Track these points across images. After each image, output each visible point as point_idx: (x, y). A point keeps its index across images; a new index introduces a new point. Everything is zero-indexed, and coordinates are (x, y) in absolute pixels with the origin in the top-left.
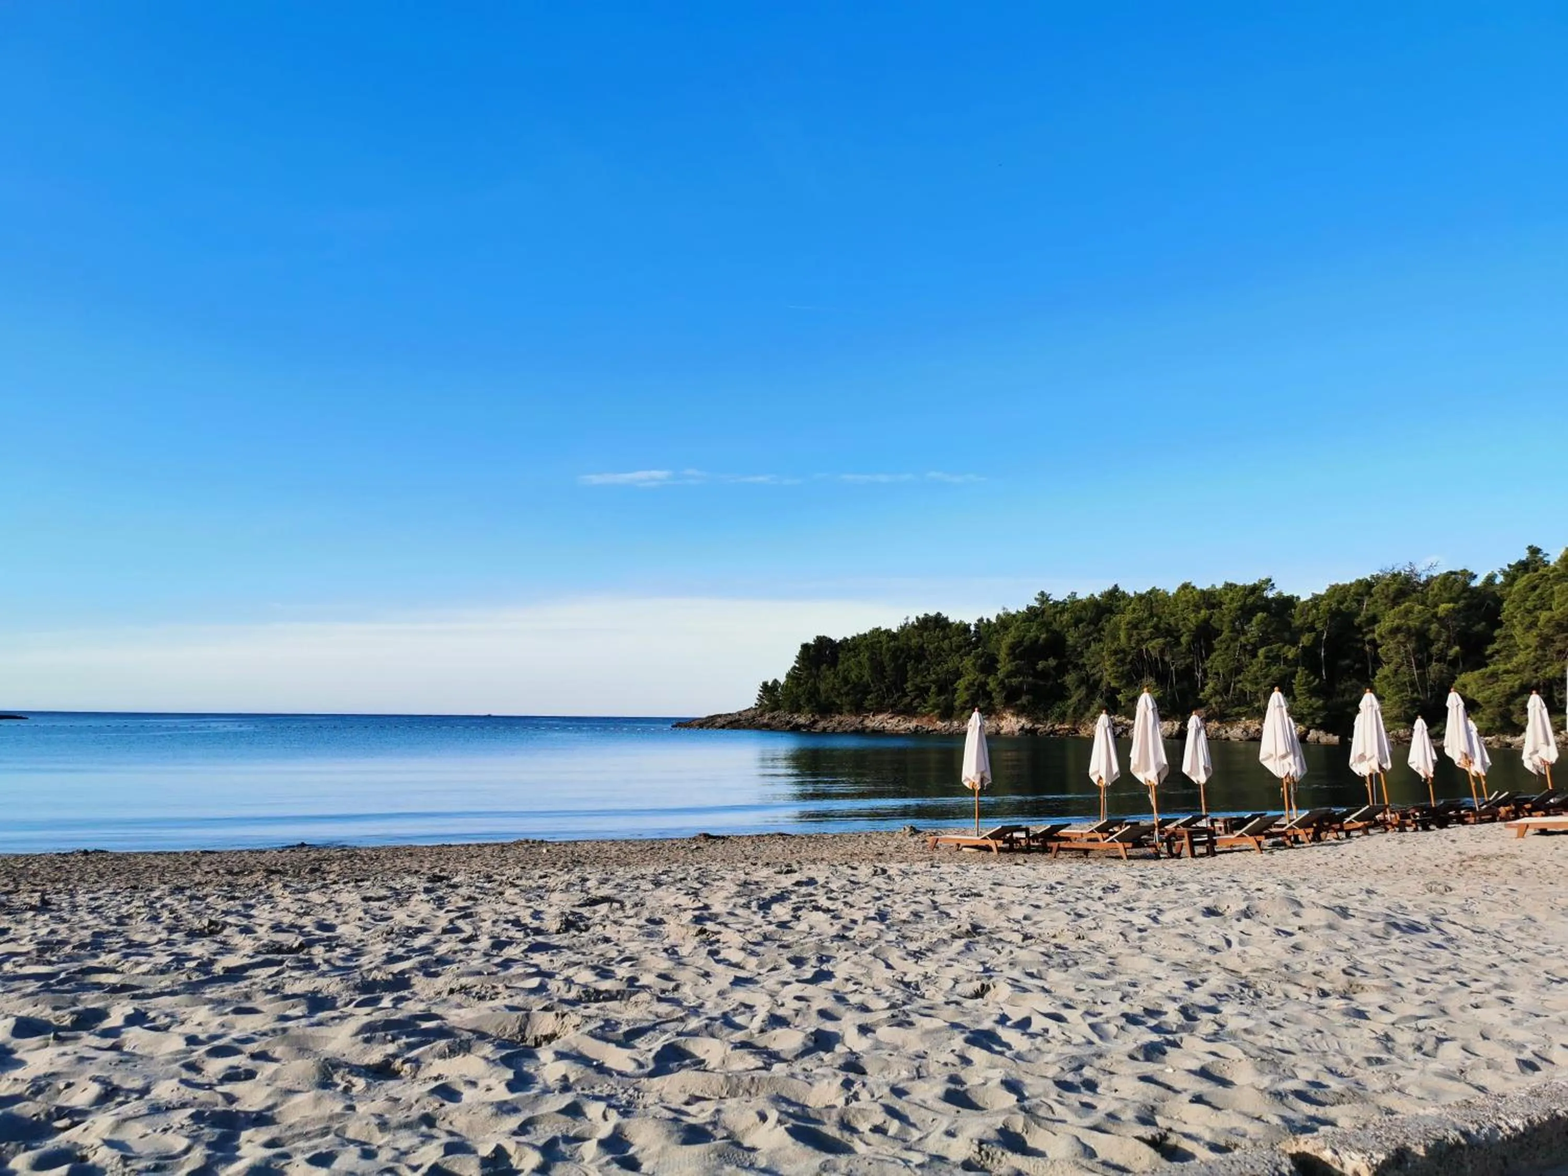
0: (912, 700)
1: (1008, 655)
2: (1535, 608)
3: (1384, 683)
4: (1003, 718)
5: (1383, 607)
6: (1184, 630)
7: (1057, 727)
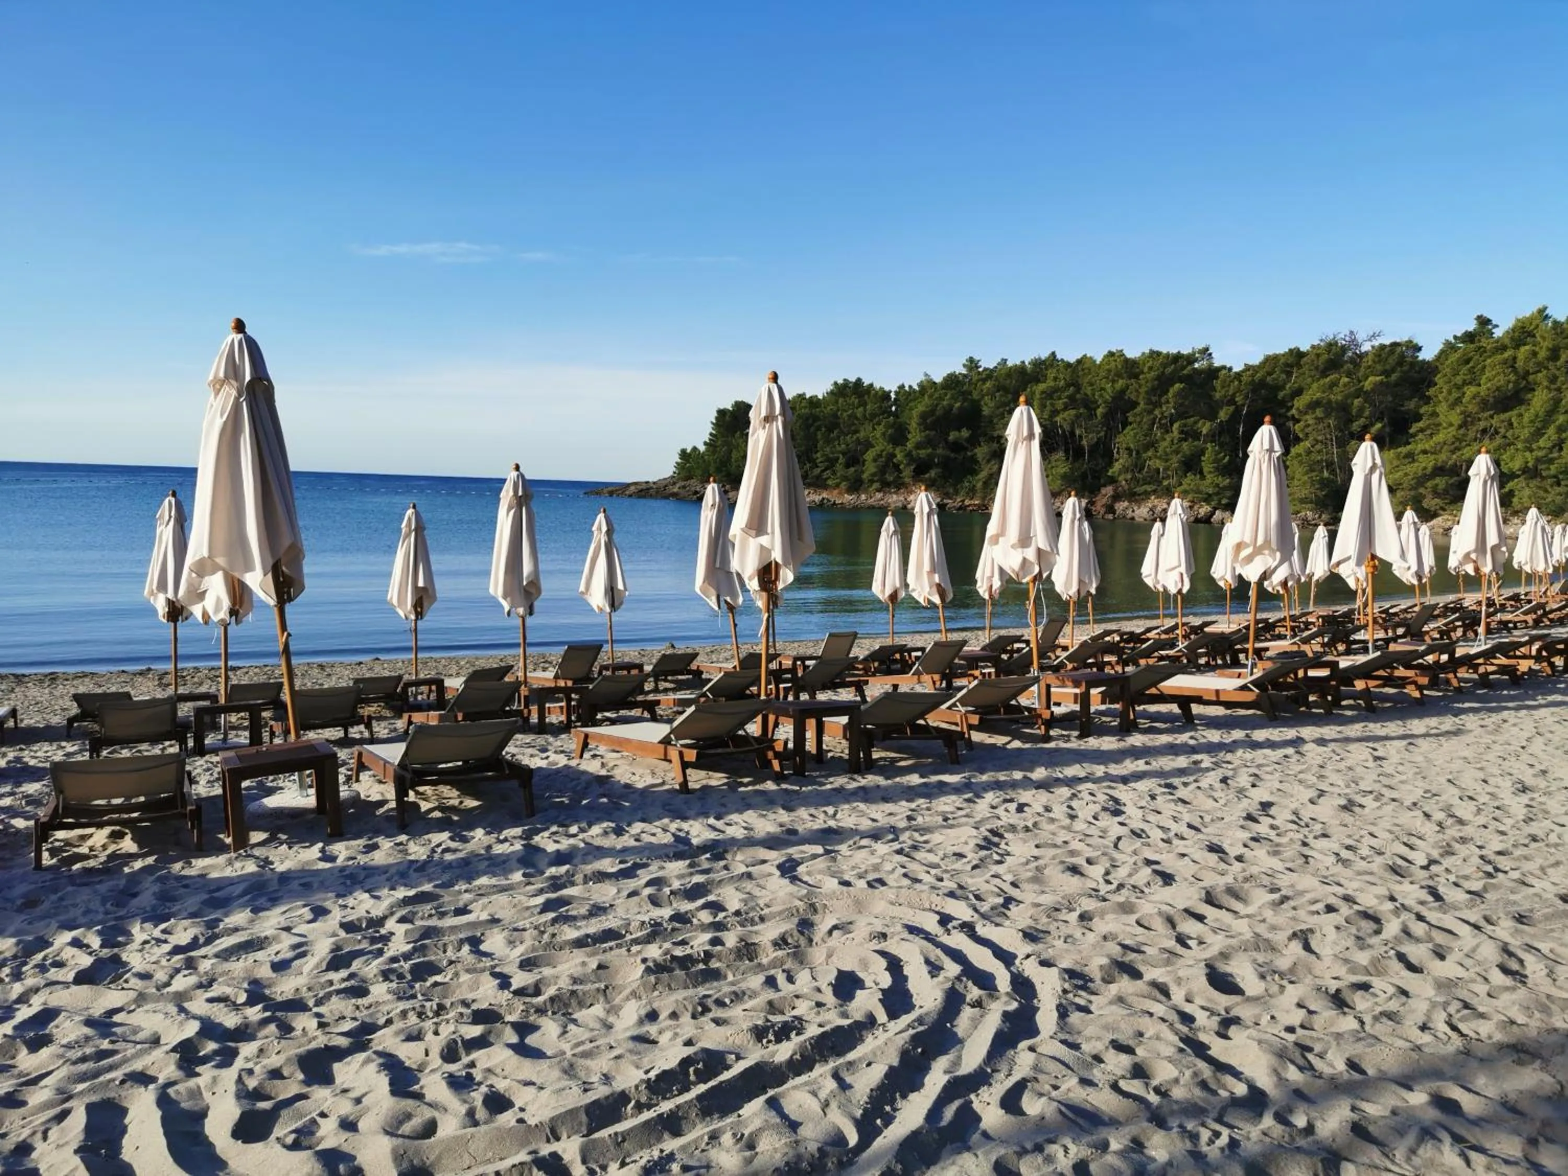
0: (823, 471)
1: (919, 424)
2: (1465, 383)
3: (1295, 462)
4: (911, 492)
5: (1309, 380)
6: (1100, 402)
7: (967, 502)
